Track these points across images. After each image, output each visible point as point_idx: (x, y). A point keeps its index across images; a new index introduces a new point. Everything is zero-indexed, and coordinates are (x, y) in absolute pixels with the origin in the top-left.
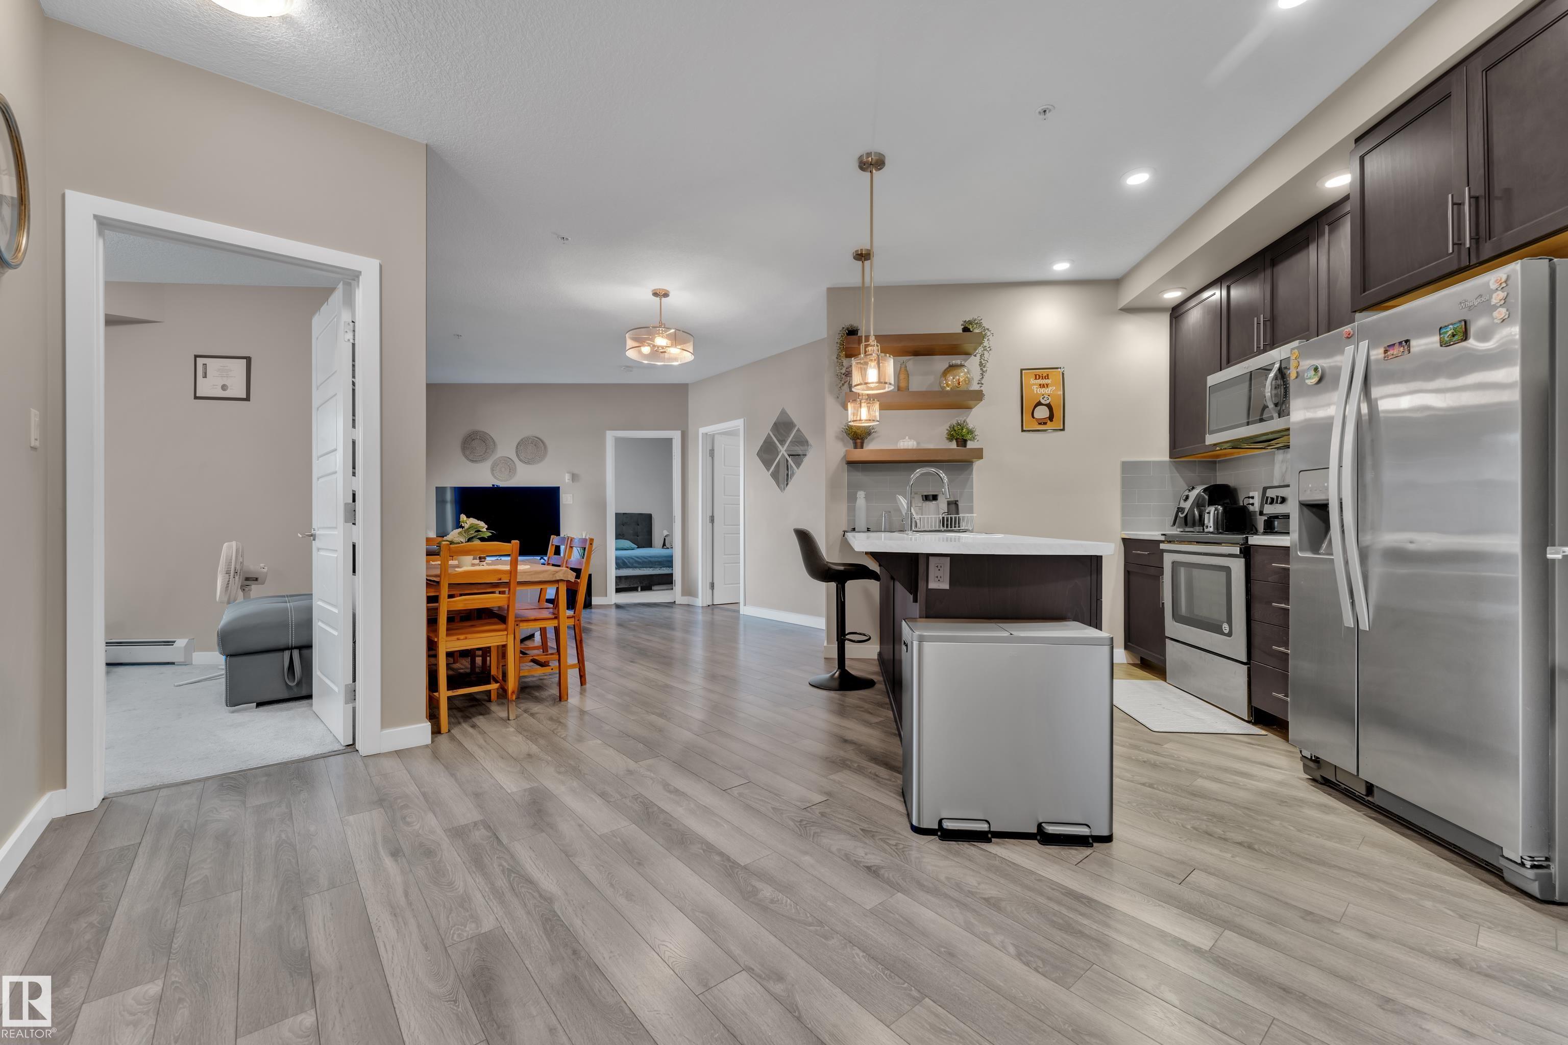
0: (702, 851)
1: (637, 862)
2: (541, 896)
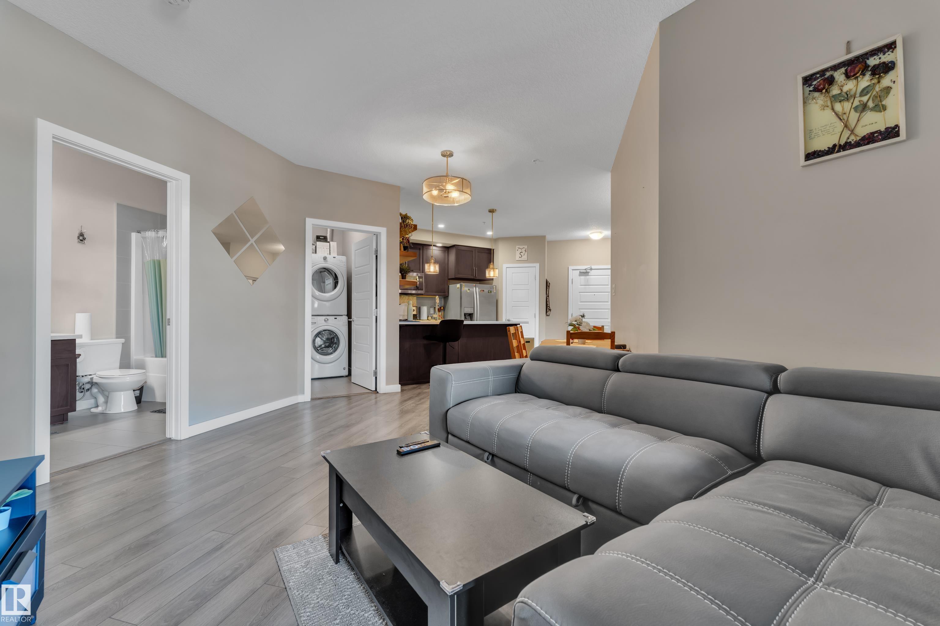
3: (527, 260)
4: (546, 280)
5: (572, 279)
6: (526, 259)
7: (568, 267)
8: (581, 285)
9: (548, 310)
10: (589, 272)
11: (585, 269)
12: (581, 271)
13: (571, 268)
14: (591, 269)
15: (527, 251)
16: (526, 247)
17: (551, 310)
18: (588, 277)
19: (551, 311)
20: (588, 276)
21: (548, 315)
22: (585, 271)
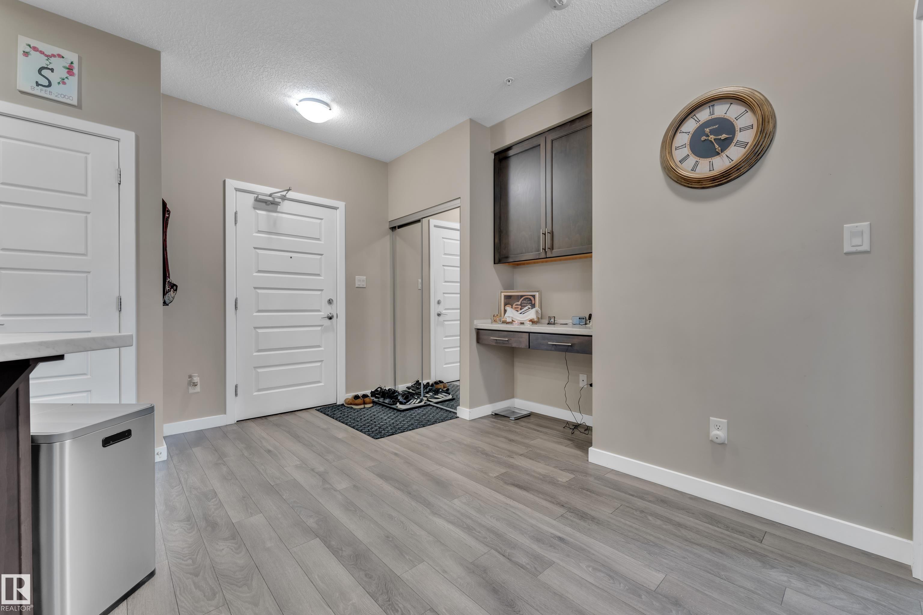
0: (343, 549)
1: (390, 538)
2: (440, 516)
3: (79, 106)
4: (163, 200)
5: (236, 213)
6: (75, 102)
7: (224, 182)
8: (259, 232)
9: (167, 288)
10: (277, 204)
11: (270, 195)
12: (260, 197)
13: (231, 184)
14: (284, 198)
15: (76, 71)
16: (72, 57)
17: (177, 286)
18: (275, 214)
19: (176, 290)
20: (276, 211)
21: (167, 301)
22: (270, 199)
